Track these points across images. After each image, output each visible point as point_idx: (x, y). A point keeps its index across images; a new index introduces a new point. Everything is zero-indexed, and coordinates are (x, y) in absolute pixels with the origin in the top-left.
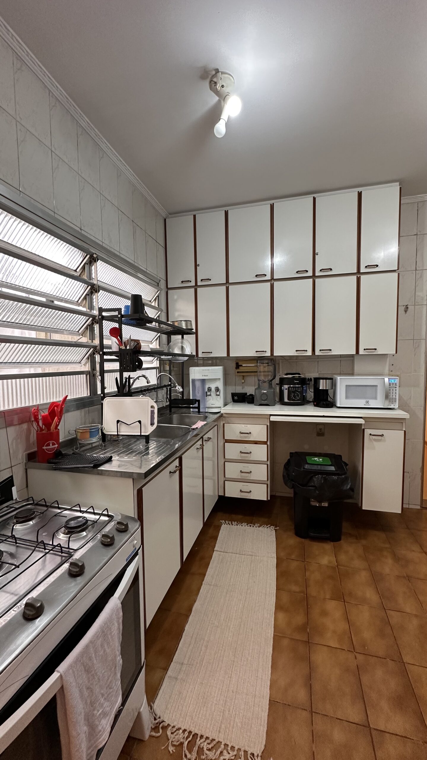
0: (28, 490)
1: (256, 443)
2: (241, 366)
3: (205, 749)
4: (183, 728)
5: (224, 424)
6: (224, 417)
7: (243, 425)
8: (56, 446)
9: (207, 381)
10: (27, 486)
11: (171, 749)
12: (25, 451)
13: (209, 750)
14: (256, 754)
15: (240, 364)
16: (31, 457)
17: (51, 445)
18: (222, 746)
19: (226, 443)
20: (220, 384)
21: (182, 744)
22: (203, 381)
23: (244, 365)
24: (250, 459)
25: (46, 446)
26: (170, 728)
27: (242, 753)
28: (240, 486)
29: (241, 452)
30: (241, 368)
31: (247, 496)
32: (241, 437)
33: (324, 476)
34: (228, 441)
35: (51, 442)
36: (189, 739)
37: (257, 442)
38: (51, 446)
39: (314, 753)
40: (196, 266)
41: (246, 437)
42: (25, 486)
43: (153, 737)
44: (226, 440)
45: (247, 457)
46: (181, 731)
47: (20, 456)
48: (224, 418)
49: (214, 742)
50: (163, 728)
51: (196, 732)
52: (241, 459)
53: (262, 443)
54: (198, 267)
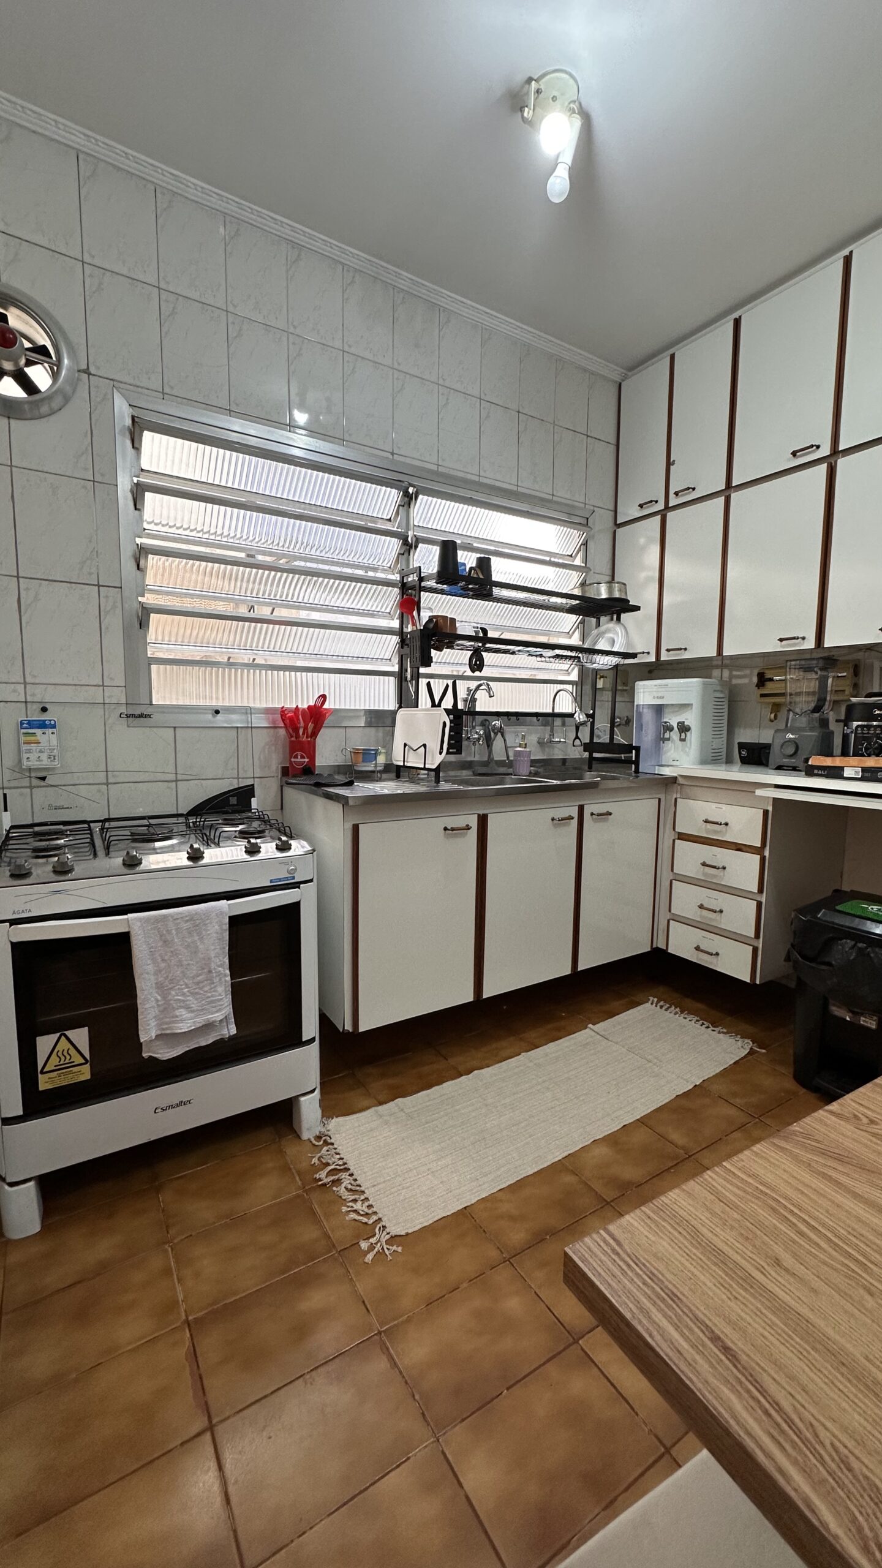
0: (282, 812)
1: (739, 847)
2: (771, 680)
3: (343, 1185)
4: (342, 1156)
5: (676, 799)
6: (679, 784)
7: (714, 806)
8: (306, 760)
9: (666, 710)
10: (282, 808)
11: (315, 1160)
12: (281, 763)
13: (346, 1188)
14: (388, 1230)
15: (768, 676)
16: (285, 772)
17: (299, 757)
18: (362, 1197)
19: (677, 841)
20: (691, 718)
21: (328, 1164)
22: (659, 709)
23: (778, 678)
24: (723, 883)
25: (294, 758)
26: (331, 1147)
27: (375, 1218)
28: (696, 936)
29: (704, 864)
30: (769, 685)
31: (711, 963)
32: (707, 831)
33: (860, 945)
34: (682, 837)
35: (299, 753)
36: (338, 1167)
37: (743, 847)
38: (299, 759)
39: (458, 1288)
40: (669, 463)
41: (716, 832)
42: (280, 807)
43: (311, 1142)
44: (679, 833)
45: (715, 876)
46: (338, 1156)
47: (274, 767)
48: (679, 787)
49: (358, 1188)
50: (325, 1141)
51: (351, 1168)
52: (703, 878)
53: (753, 851)
54: (671, 467)
